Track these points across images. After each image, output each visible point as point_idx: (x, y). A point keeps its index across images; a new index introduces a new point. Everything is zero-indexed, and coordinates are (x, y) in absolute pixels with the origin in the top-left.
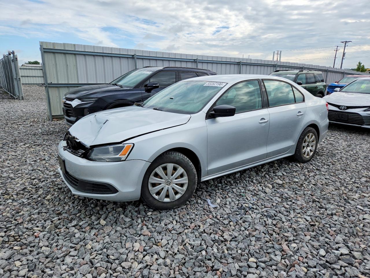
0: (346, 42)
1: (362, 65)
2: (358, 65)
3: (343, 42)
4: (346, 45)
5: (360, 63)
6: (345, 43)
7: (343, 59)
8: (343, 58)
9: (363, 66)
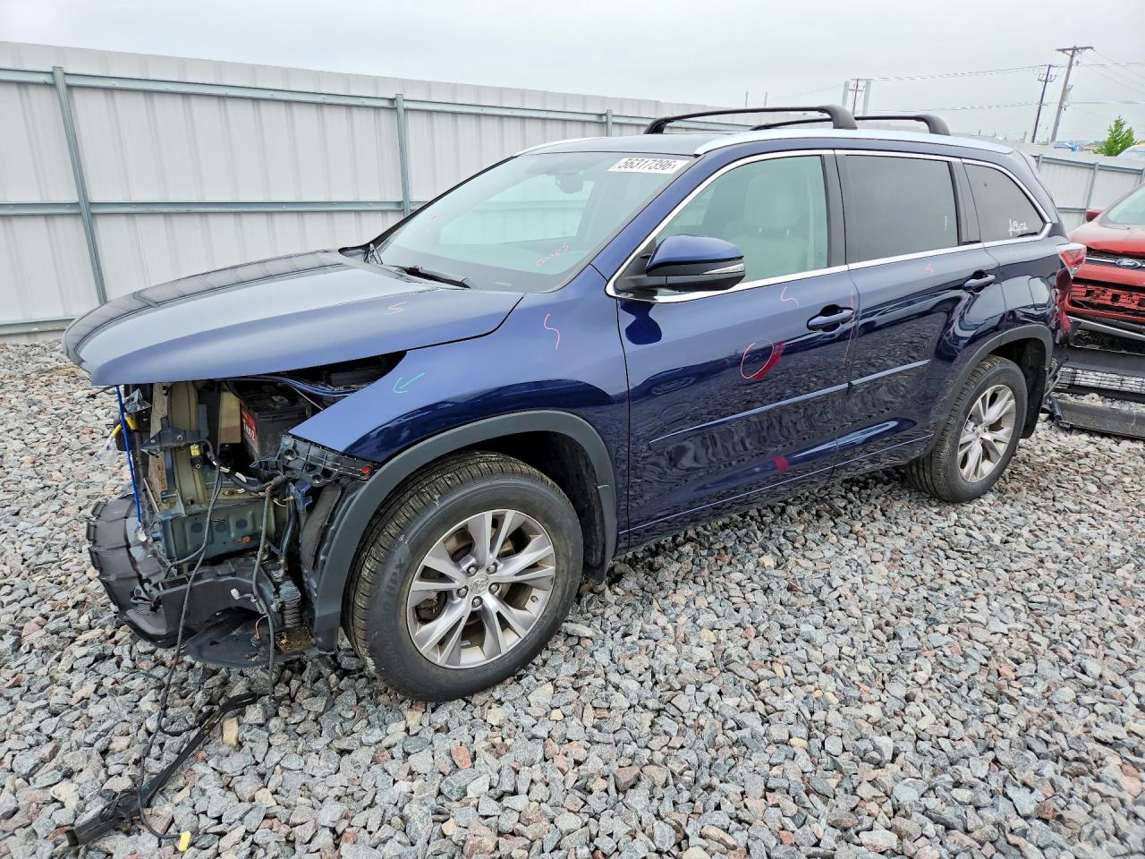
0: (1075, 49)
1: (1125, 128)
2: (1114, 129)
3: (1064, 50)
4: (1074, 62)
5: (1119, 124)
6: (1070, 52)
7: (1060, 108)
8: (1061, 103)
9: (1130, 132)
